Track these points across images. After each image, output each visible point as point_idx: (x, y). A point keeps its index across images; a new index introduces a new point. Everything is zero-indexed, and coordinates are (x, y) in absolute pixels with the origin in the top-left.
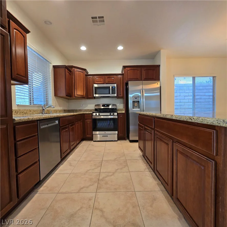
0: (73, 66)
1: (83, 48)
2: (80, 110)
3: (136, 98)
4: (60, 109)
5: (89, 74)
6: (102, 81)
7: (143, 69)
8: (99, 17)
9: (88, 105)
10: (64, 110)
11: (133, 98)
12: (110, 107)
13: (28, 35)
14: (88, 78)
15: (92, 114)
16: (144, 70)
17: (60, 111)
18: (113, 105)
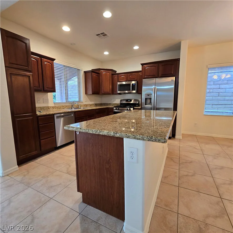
0: (100, 68)
1: (106, 53)
2: (110, 104)
3: (149, 95)
4: (90, 104)
5: (117, 72)
6: (125, 79)
7: (160, 65)
8: (101, 34)
9: (116, 100)
10: (95, 104)
11: (146, 95)
12: (132, 102)
13: (54, 62)
14: (114, 77)
15: (113, 108)
16: (162, 66)
17: (91, 105)
18: (135, 100)
